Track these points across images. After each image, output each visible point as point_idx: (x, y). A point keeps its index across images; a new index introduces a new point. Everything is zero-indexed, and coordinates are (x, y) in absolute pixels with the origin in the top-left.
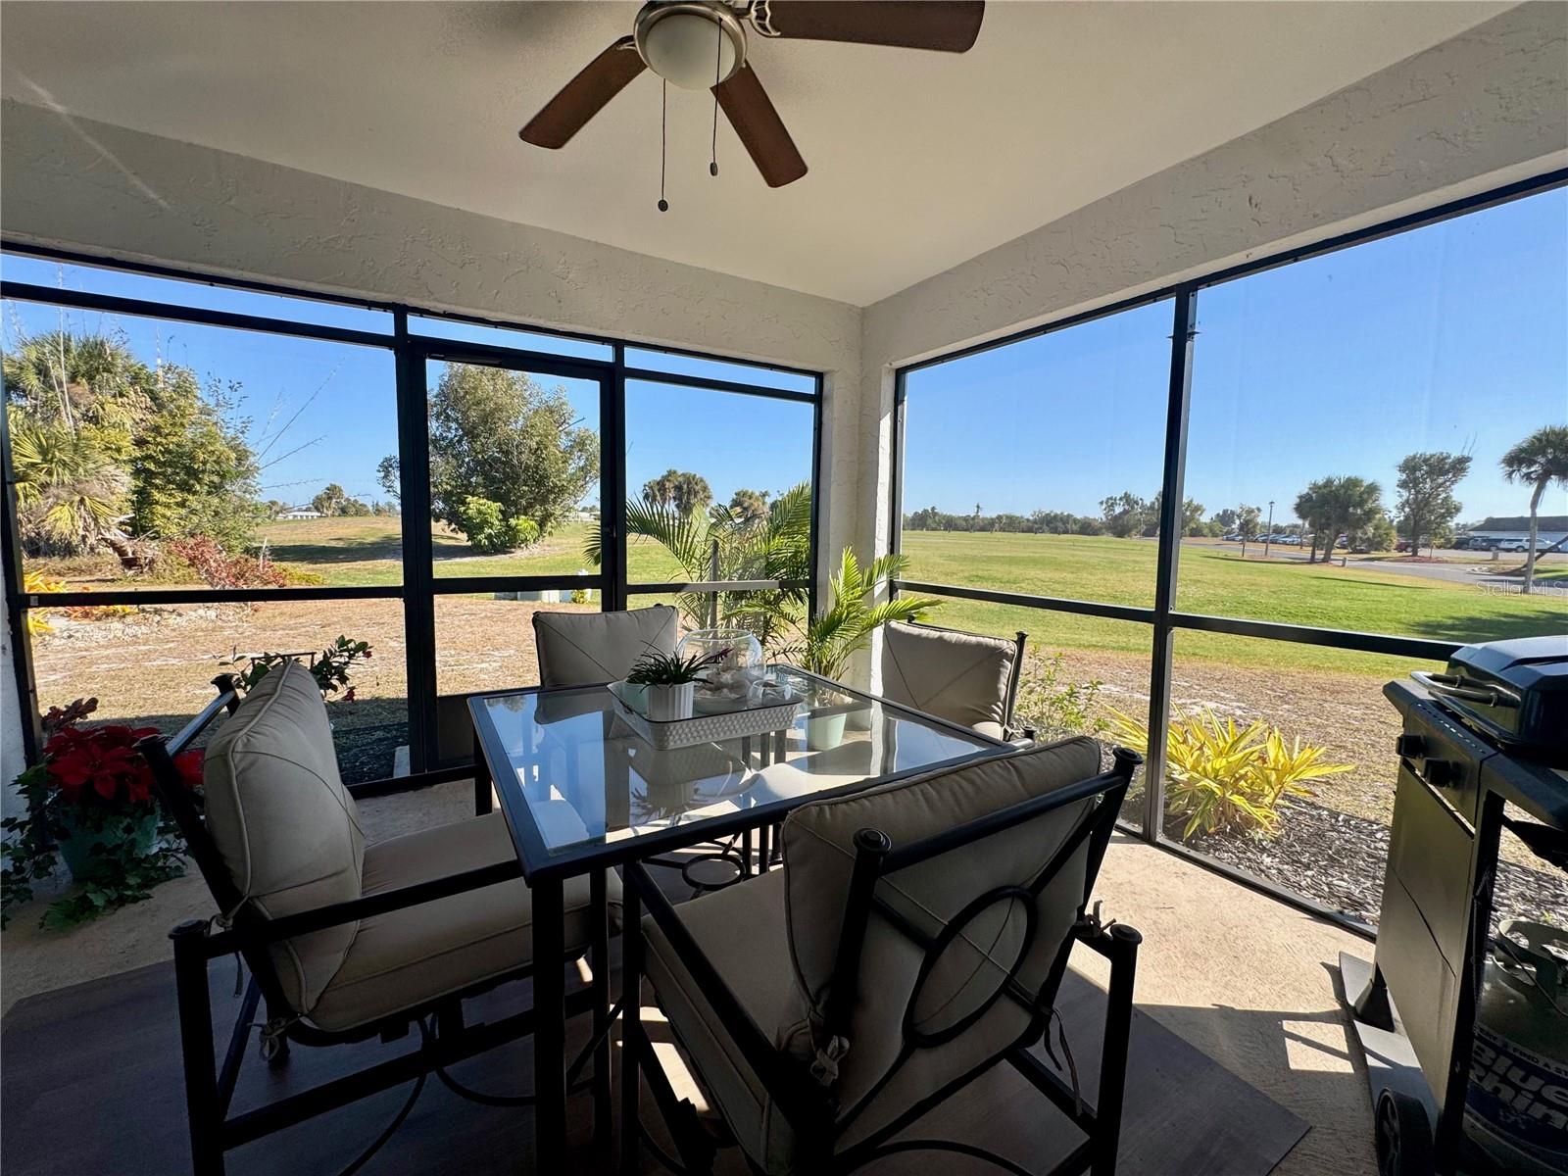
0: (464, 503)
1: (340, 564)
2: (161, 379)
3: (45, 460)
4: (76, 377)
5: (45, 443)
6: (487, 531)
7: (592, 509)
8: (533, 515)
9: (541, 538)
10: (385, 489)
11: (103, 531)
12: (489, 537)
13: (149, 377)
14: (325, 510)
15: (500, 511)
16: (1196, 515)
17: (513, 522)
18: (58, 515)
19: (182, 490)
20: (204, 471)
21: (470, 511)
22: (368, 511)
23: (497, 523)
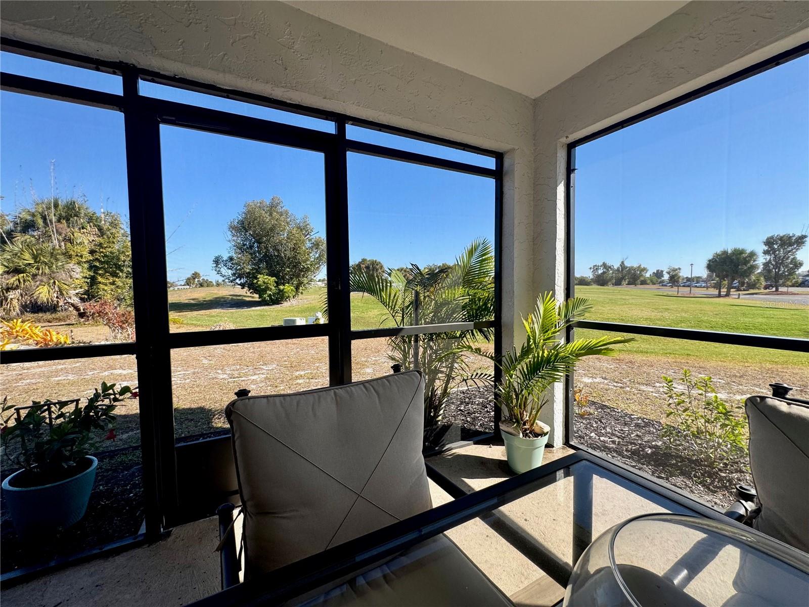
0: (256, 278)
1: (193, 312)
2: (103, 219)
3: (36, 262)
4: (61, 219)
5: (35, 253)
6: (269, 292)
7: (323, 280)
8: (292, 283)
9: (297, 296)
10: (216, 272)
11: (67, 298)
12: (270, 296)
13: (97, 218)
14: (192, 285)
15: (275, 282)
16: (643, 273)
17: (281, 287)
18: (40, 291)
19: (113, 276)
20: (123, 266)
21: (259, 282)
22: (213, 285)
23: (274, 288)
